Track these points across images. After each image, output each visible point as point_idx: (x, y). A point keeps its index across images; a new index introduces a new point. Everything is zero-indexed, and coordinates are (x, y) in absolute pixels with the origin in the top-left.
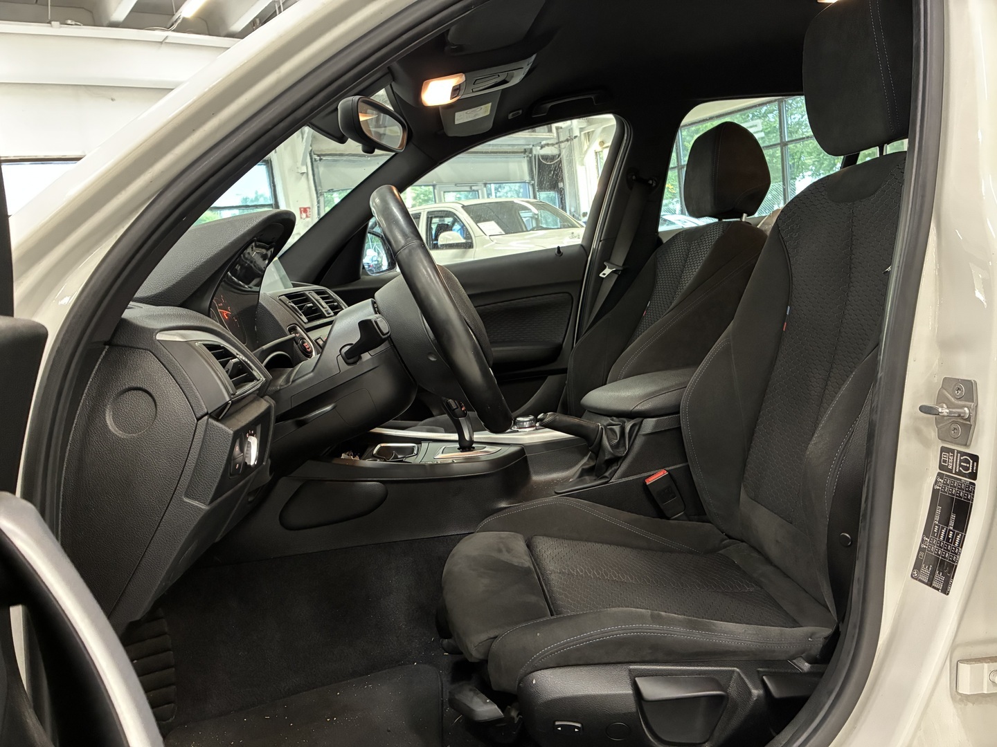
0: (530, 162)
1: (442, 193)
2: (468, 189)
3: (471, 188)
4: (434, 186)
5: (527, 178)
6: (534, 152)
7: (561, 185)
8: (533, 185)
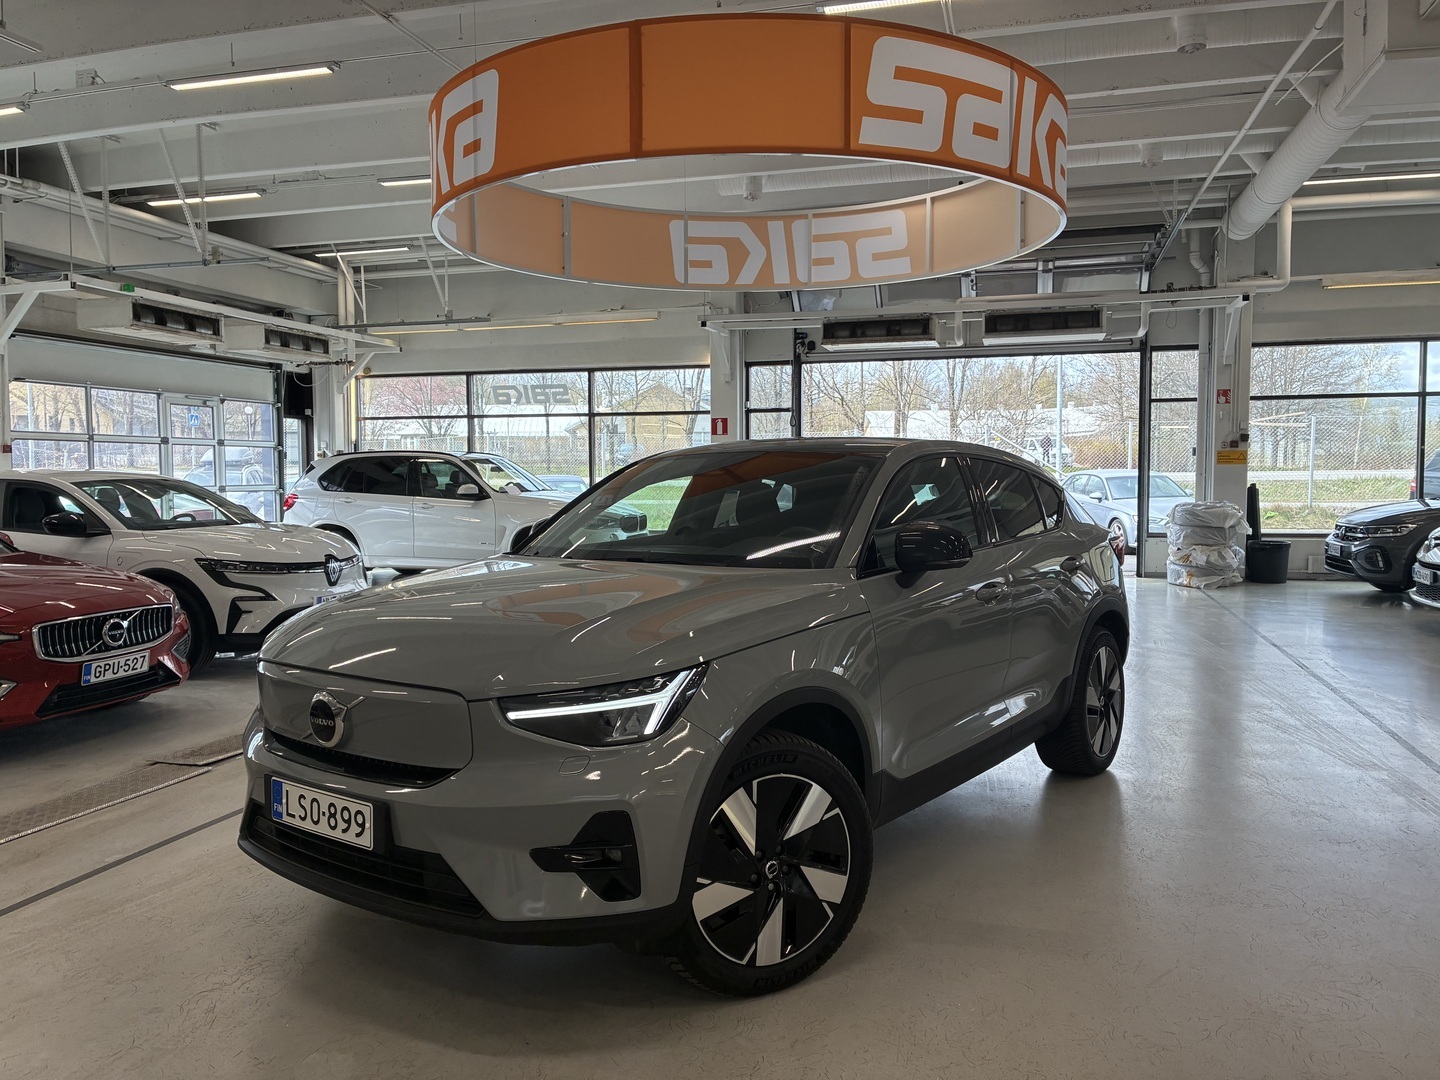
0: (277, 379)
1: (168, 404)
2: (200, 403)
3: (205, 403)
4: (159, 395)
5: (271, 398)
6: (283, 369)
7: (308, 412)
8: (278, 409)
